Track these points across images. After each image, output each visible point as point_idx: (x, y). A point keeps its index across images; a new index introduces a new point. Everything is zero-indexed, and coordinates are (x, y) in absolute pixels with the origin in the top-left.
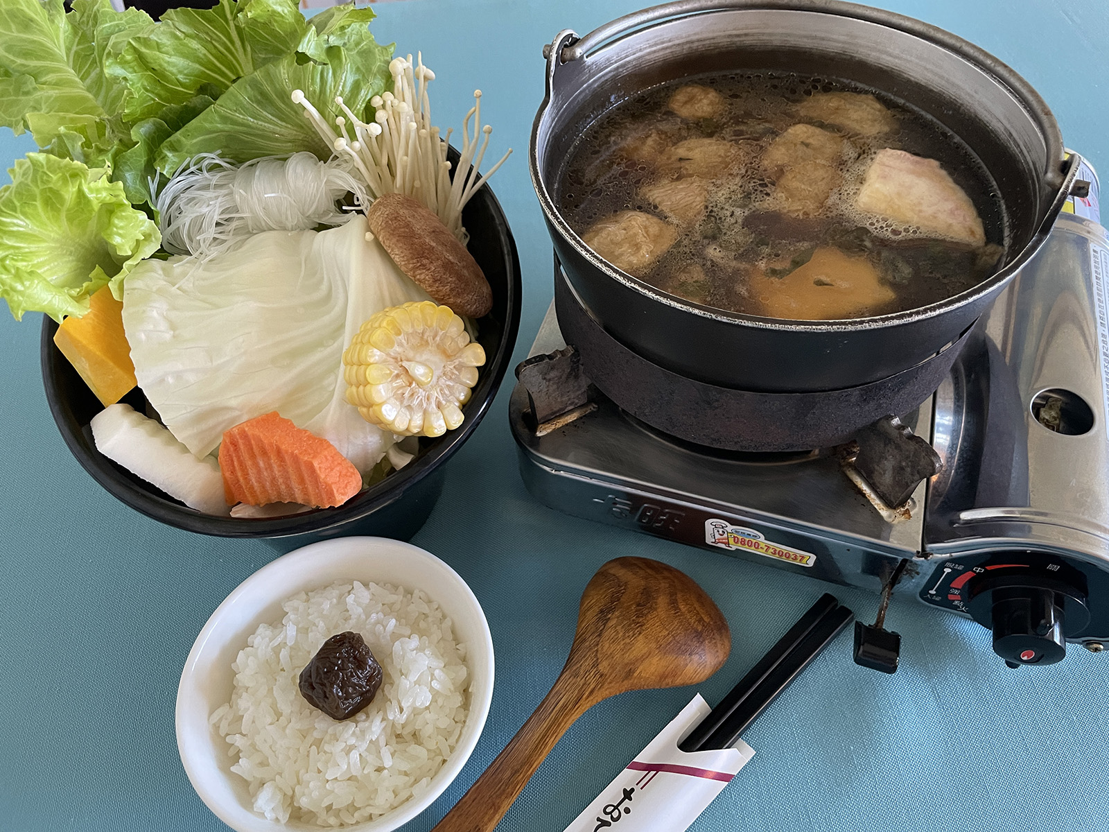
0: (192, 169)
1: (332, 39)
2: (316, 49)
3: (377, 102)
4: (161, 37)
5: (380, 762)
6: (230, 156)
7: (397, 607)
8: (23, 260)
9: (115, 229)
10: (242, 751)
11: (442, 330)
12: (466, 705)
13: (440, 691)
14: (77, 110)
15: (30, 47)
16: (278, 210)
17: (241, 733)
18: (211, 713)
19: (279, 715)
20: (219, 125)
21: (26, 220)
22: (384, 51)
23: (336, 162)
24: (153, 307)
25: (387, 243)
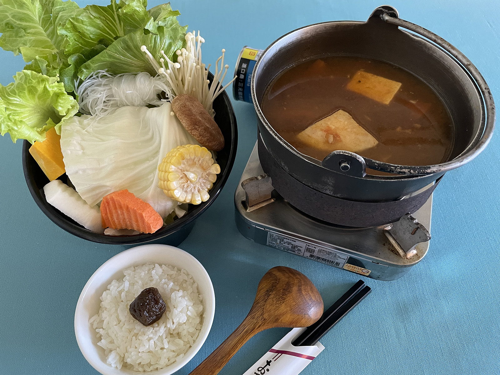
0: (94, 77)
1: (160, 22)
2: (153, 27)
3: (179, 52)
4: (84, 18)
5: (163, 345)
6: (111, 72)
7: (174, 276)
8: (17, 116)
9: (59, 104)
10: (102, 336)
11: (202, 158)
12: (201, 322)
13: (190, 316)
14: (43, 46)
15: (23, 16)
16: (132, 98)
17: (102, 328)
18: (90, 318)
19: (120, 321)
20: (107, 59)
21: (20, 98)
22: (183, 29)
23: (158, 77)
24: (74, 139)
25: (180, 117)
